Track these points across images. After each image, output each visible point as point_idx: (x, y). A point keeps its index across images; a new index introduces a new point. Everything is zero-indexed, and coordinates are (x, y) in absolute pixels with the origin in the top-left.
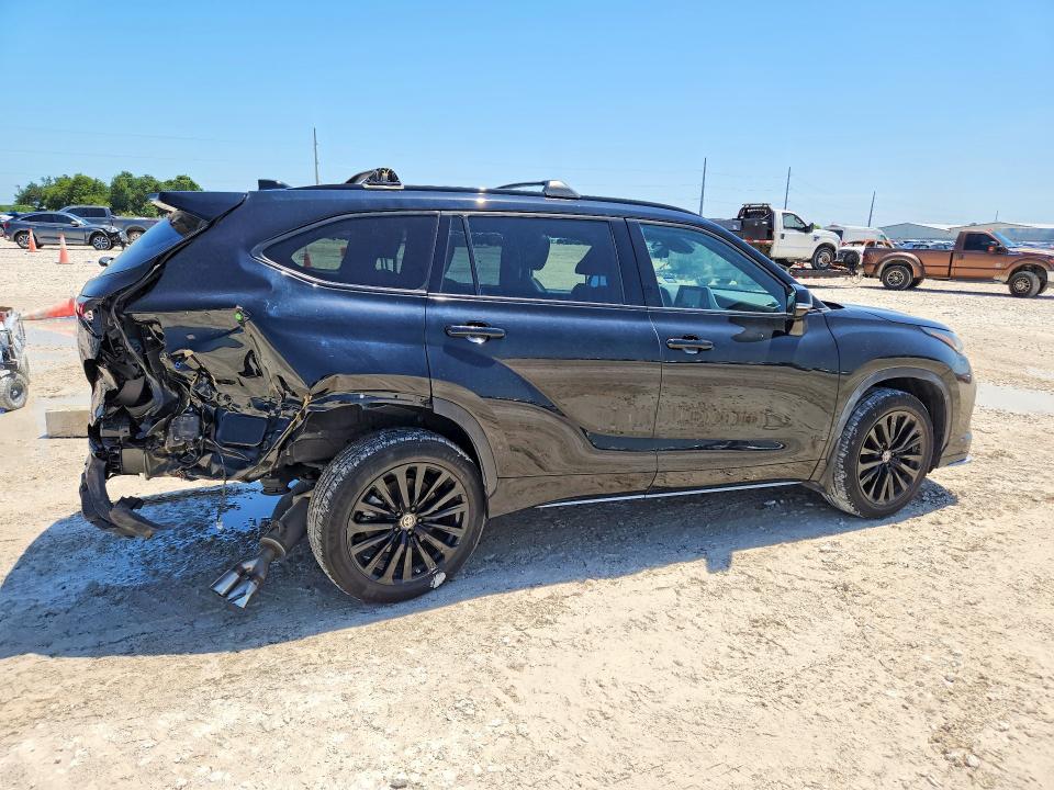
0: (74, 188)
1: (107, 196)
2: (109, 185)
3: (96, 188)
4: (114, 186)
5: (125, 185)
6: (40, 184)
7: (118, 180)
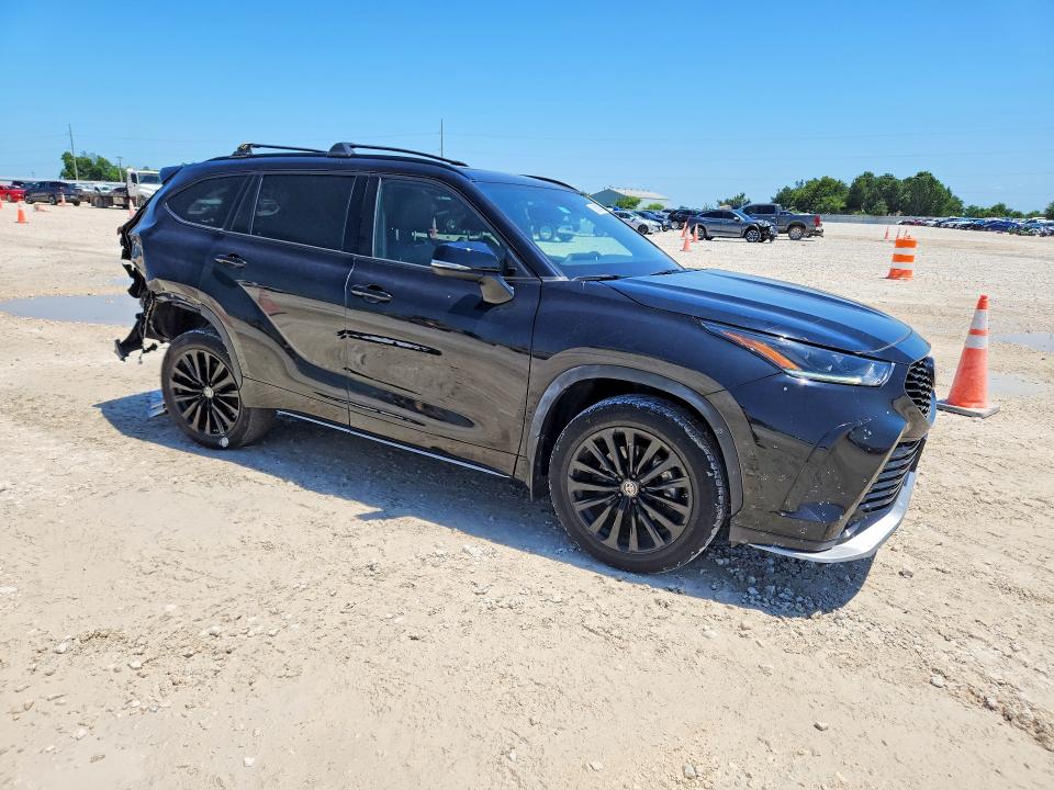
0: (818, 190)
1: (845, 196)
2: (849, 186)
3: (837, 188)
4: (854, 186)
5: (863, 183)
6: (793, 187)
7: (858, 180)
